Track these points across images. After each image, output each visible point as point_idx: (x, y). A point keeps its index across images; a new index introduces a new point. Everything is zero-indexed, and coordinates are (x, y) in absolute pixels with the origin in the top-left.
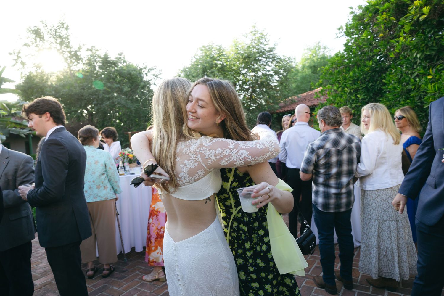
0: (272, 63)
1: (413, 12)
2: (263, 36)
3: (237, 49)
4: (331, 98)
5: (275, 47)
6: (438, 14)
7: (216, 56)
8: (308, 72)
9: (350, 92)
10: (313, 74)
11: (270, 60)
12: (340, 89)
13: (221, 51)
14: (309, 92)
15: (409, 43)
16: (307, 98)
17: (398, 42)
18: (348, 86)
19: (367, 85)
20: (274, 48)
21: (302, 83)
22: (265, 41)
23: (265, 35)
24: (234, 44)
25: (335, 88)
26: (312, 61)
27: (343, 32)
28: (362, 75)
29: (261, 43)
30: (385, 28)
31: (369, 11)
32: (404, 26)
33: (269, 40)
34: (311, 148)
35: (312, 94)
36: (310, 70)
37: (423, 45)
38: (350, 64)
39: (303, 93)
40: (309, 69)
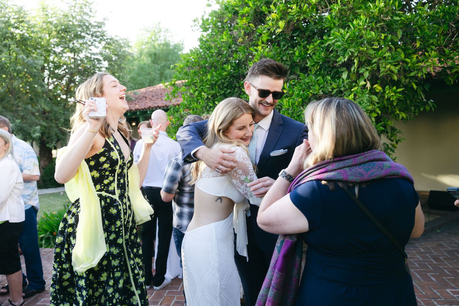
0: (100, 43)
1: (270, 23)
2: (88, 4)
3: (47, 15)
4: (186, 103)
5: (105, 22)
6: (291, 30)
7: (12, 21)
8: (146, 60)
9: (208, 98)
10: (152, 64)
11: (98, 40)
12: (197, 93)
13: (22, 15)
14: (148, 87)
15: (267, 55)
16: (147, 96)
17: (257, 51)
18: (205, 90)
19: (226, 91)
20: (103, 23)
21: (139, 75)
22: (90, 11)
23: (90, 2)
24: (41, 7)
25: (192, 91)
26: (152, 46)
27: (199, 25)
28: (220, 80)
29: (85, 14)
30: (246, 34)
31: (229, 11)
32: (261, 35)
33: (96, 11)
34: (175, 164)
35: (154, 91)
36: (150, 58)
37: (279, 58)
38: (207, 65)
39: (142, 88)
40: (148, 57)
